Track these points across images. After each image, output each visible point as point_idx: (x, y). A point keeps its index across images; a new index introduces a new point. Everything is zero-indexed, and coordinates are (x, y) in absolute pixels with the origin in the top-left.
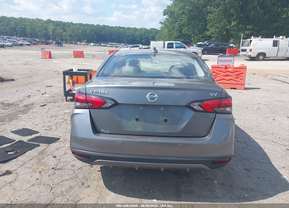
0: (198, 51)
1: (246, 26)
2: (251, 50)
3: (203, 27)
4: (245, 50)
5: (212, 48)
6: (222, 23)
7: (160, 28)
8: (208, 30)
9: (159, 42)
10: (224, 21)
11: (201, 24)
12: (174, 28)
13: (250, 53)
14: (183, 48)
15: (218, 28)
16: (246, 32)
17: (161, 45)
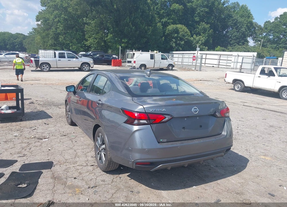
0: (90, 62)
1: (121, 39)
2: (135, 62)
3: (80, 37)
4: (130, 62)
5: (98, 58)
6: (100, 35)
7: (28, 34)
8: (87, 40)
9: (49, 51)
10: (101, 33)
11: (79, 34)
12: (47, 35)
13: (134, 65)
14: (76, 58)
15: (96, 39)
16: (123, 45)
17: (51, 54)
